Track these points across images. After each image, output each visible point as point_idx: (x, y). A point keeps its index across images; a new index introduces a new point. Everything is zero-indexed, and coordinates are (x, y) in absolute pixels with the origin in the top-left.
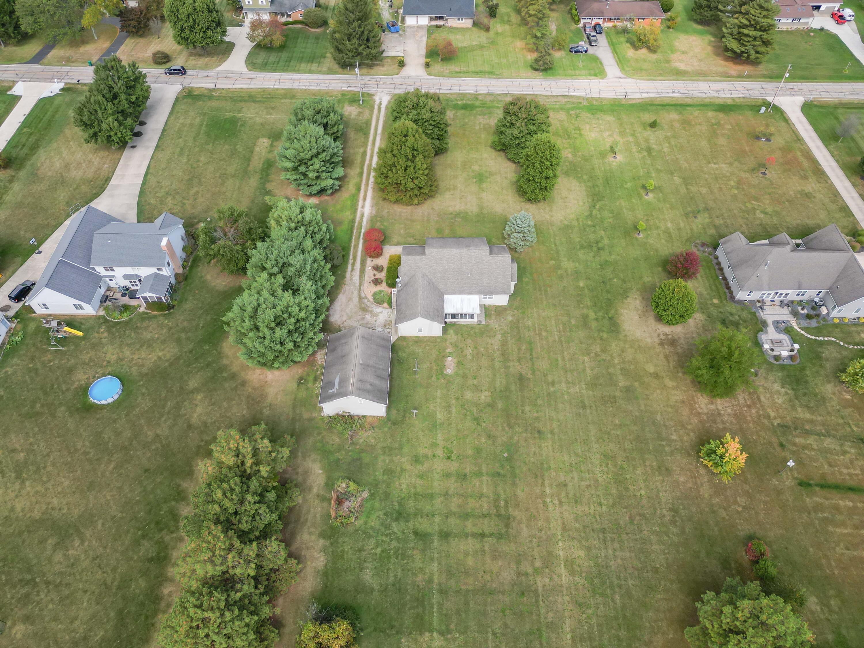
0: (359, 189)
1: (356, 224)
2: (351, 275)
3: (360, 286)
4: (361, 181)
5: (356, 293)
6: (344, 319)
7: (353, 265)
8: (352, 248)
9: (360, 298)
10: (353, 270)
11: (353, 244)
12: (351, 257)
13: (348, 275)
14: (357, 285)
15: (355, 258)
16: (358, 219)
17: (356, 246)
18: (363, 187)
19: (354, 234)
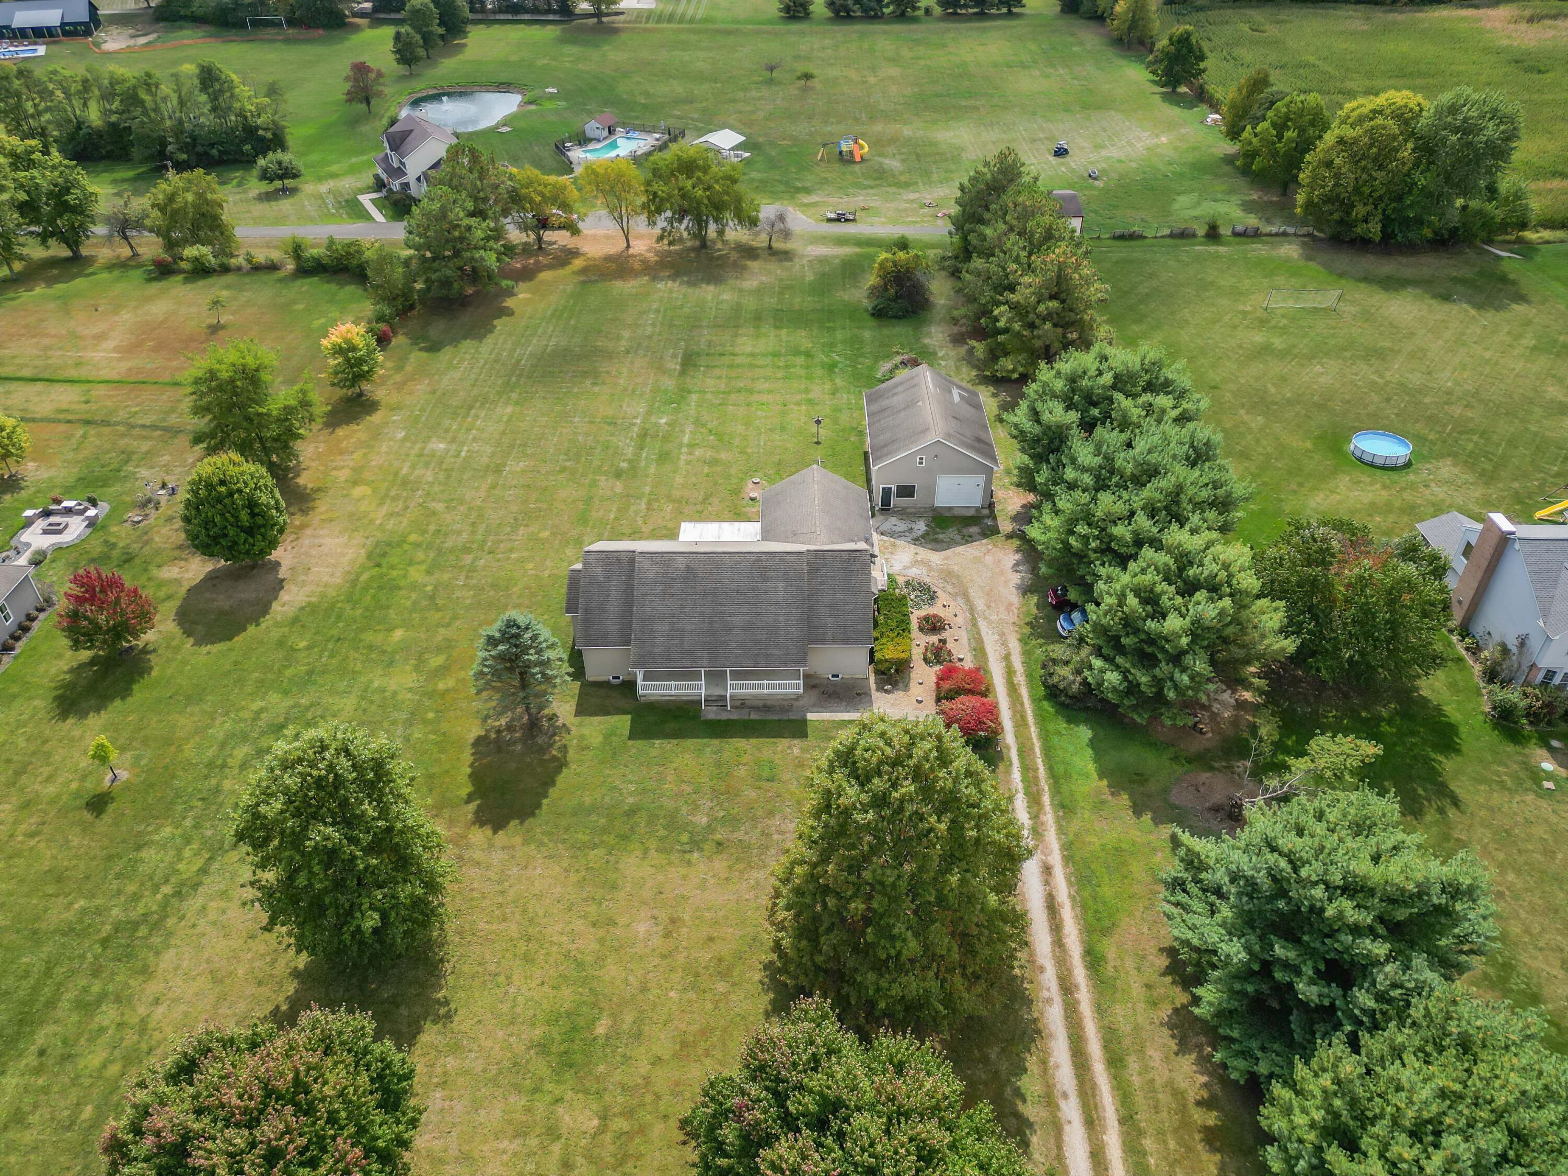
0: (1093, 959)
1: (1046, 799)
2: (1004, 644)
3: (974, 624)
4: (1100, 1010)
5: (980, 604)
6: (989, 559)
7: (1010, 672)
8: (1031, 719)
9: (966, 596)
10: (1007, 658)
11: (1033, 730)
12: (1024, 692)
13: (1015, 646)
14: (982, 624)
15: (1012, 688)
16: (1049, 817)
17: (1020, 723)
18: (1080, 974)
19: (1039, 761)
